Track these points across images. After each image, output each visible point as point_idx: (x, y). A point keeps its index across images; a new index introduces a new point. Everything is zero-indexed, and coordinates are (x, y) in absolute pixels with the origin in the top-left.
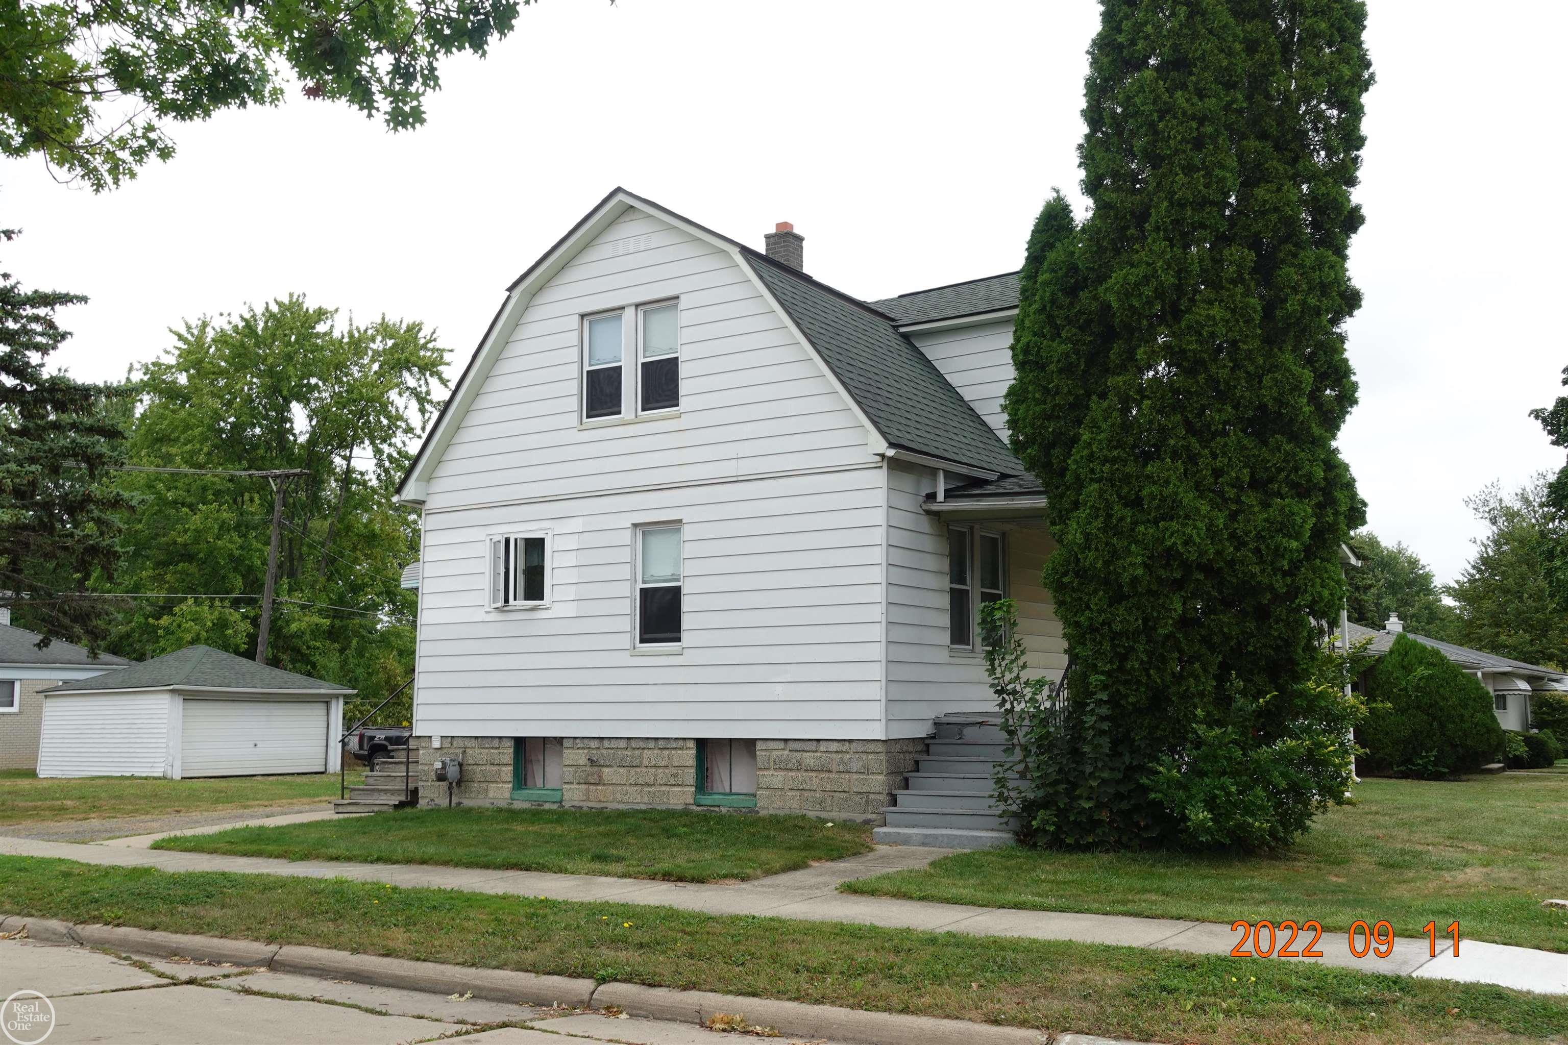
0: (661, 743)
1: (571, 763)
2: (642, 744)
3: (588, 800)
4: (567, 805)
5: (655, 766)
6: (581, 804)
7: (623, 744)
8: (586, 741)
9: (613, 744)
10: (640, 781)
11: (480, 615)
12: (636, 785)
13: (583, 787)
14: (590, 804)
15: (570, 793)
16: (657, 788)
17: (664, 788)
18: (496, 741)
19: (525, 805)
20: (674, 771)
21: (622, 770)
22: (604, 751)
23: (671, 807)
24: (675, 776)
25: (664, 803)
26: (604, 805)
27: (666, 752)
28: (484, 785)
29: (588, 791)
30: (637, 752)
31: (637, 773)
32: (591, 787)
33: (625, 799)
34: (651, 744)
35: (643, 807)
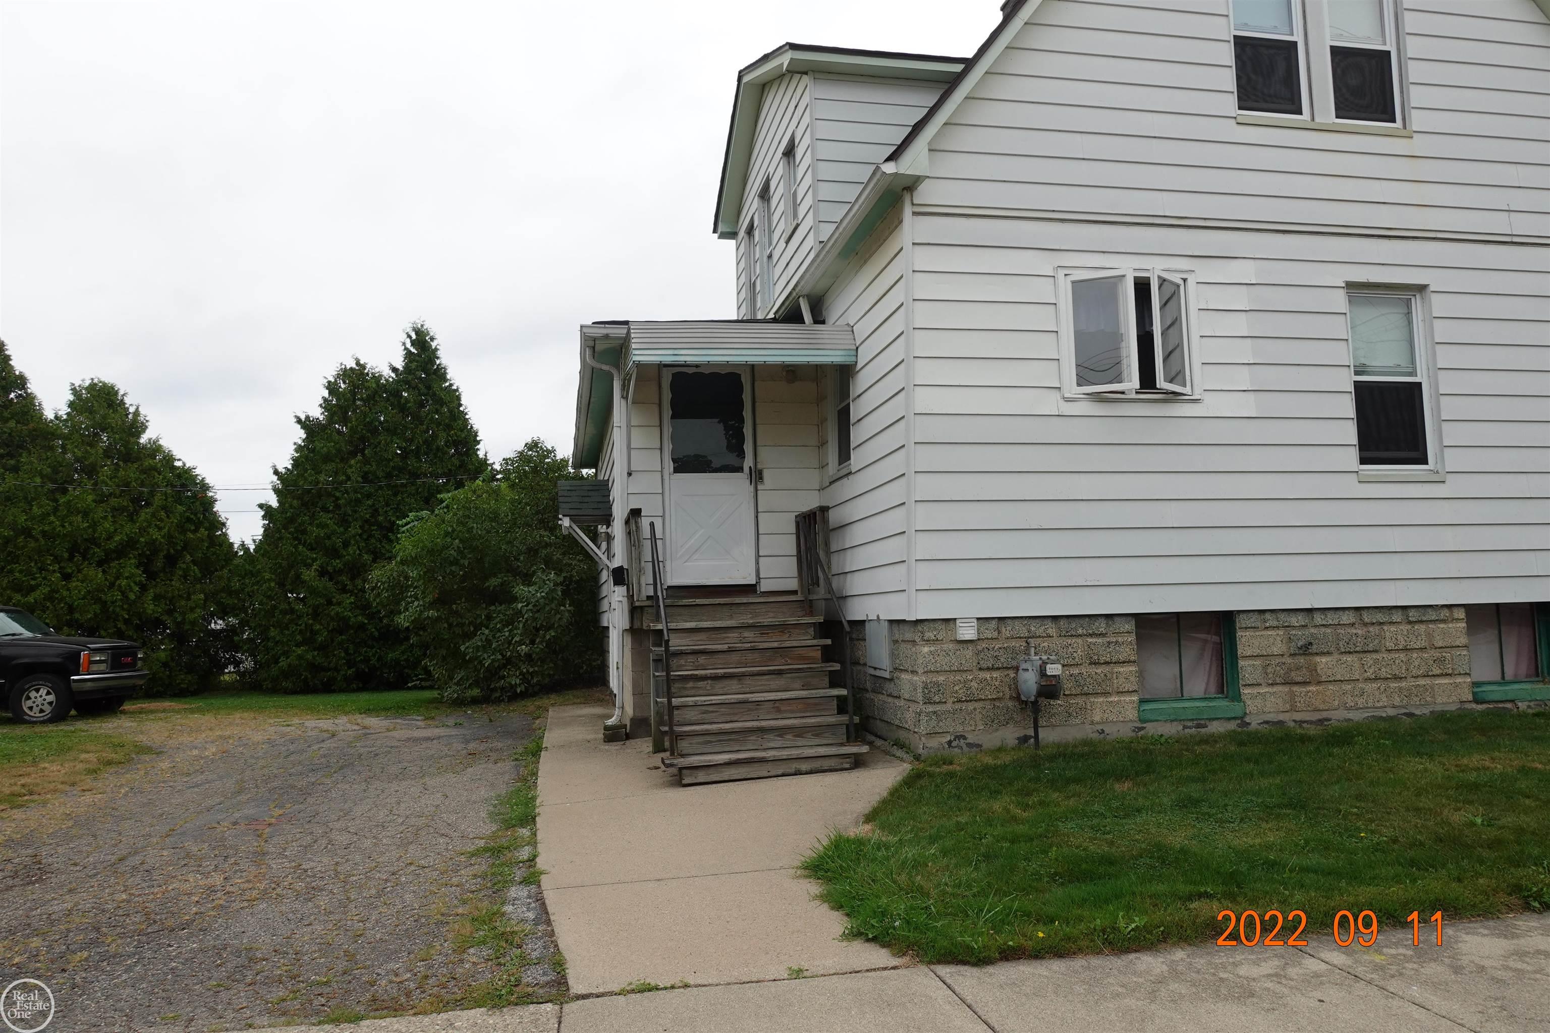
0: (1412, 614)
1: (1257, 652)
2: (1380, 617)
3: (1293, 709)
4: (1254, 723)
5: (1405, 649)
6: (1281, 717)
7: (1346, 618)
8: (1282, 616)
9: (1331, 619)
10: (1383, 673)
11: (1051, 404)
12: (1376, 679)
13: (1286, 689)
14: (1298, 716)
15: (1259, 702)
16: (1411, 682)
17: (1422, 682)
18: (1102, 623)
19: (1171, 730)
20: (1437, 654)
21: (1349, 658)
22: (1312, 630)
23: (1438, 708)
24: (1440, 661)
25: (1427, 704)
26: (1325, 715)
27: (1422, 628)
28: (1080, 700)
29: (1292, 695)
30: (1373, 630)
31: (1376, 661)
32: (1295, 688)
33: (1361, 702)
34: (1397, 617)
35: (1391, 712)
